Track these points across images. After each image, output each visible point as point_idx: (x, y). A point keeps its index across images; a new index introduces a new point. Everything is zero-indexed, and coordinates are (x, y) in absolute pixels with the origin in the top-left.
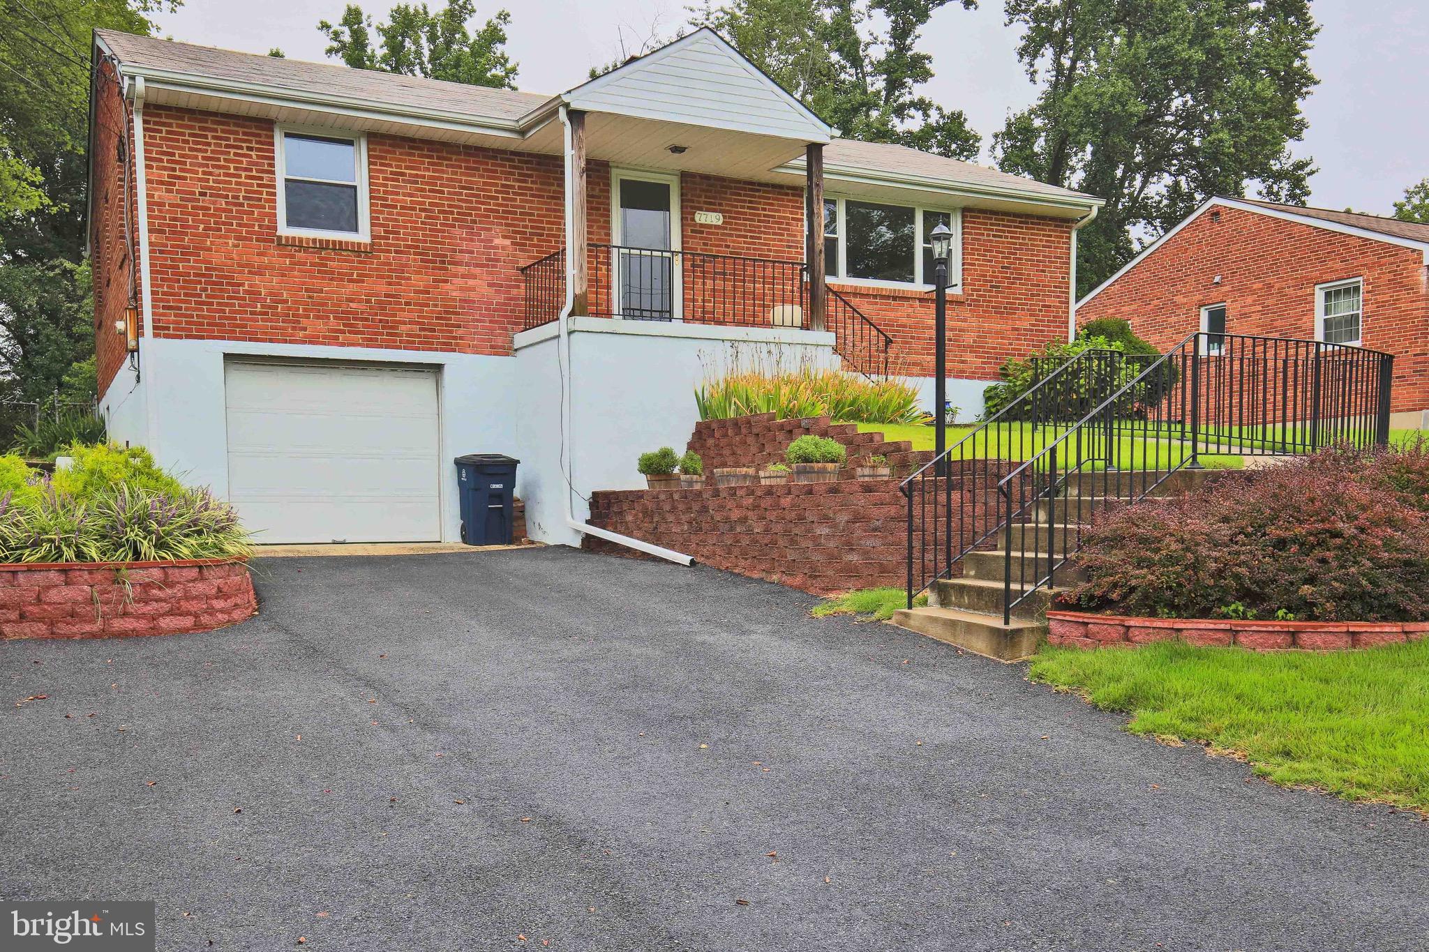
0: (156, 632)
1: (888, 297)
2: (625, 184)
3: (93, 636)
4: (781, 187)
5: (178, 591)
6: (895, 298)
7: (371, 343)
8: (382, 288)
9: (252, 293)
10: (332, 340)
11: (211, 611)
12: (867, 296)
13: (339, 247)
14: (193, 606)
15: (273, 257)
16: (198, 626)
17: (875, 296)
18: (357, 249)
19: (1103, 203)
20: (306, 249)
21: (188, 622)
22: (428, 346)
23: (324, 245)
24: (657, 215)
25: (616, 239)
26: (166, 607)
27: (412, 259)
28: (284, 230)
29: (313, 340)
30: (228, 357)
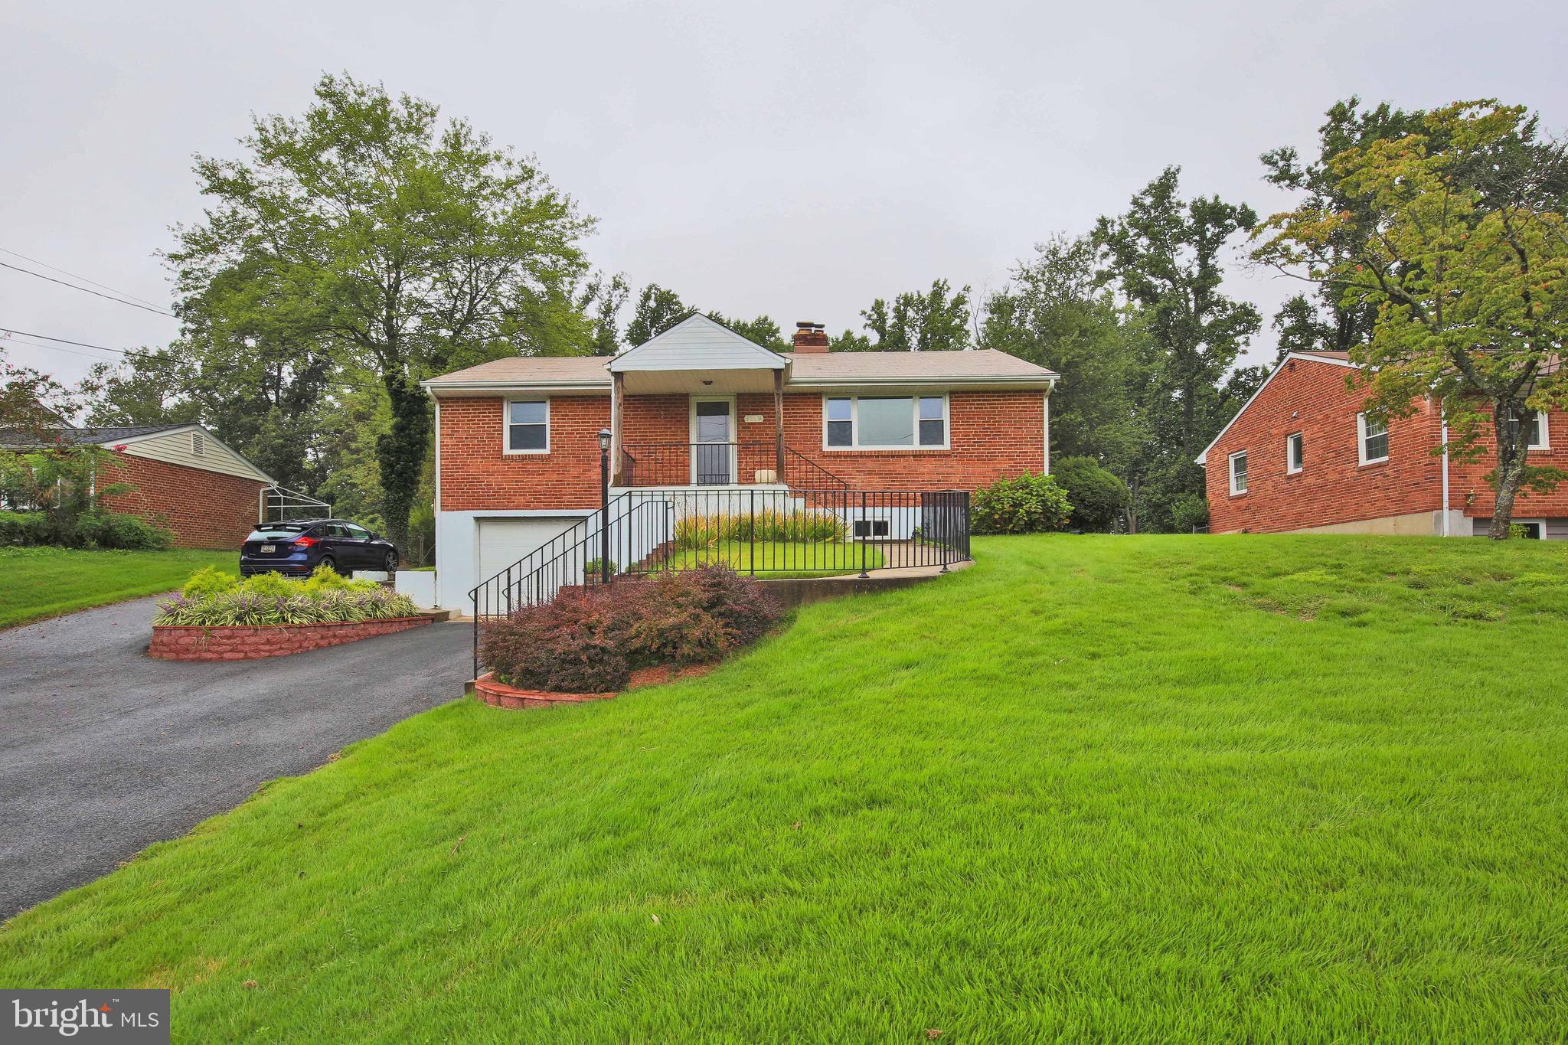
0: (221, 660)
1: (888, 456)
2: (699, 405)
3: (193, 660)
4: (806, 394)
5: (238, 641)
6: (893, 456)
7: (548, 507)
8: (555, 477)
9: (489, 485)
10: (527, 507)
11: (258, 651)
12: (871, 456)
13: (532, 457)
14: (247, 648)
15: (500, 466)
16: (246, 658)
17: (877, 457)
18: (541, 458)
19: (1058, 377)
20: (516, 461)
21: (242, 655)
22: (578, 506)
23: (524, 458)
24: (720, 419)
25: (693, 439)
26: (229, 648)
27: (572, 460)
28: (507, 451)
29: (517, 508)
30: (478, 519)
